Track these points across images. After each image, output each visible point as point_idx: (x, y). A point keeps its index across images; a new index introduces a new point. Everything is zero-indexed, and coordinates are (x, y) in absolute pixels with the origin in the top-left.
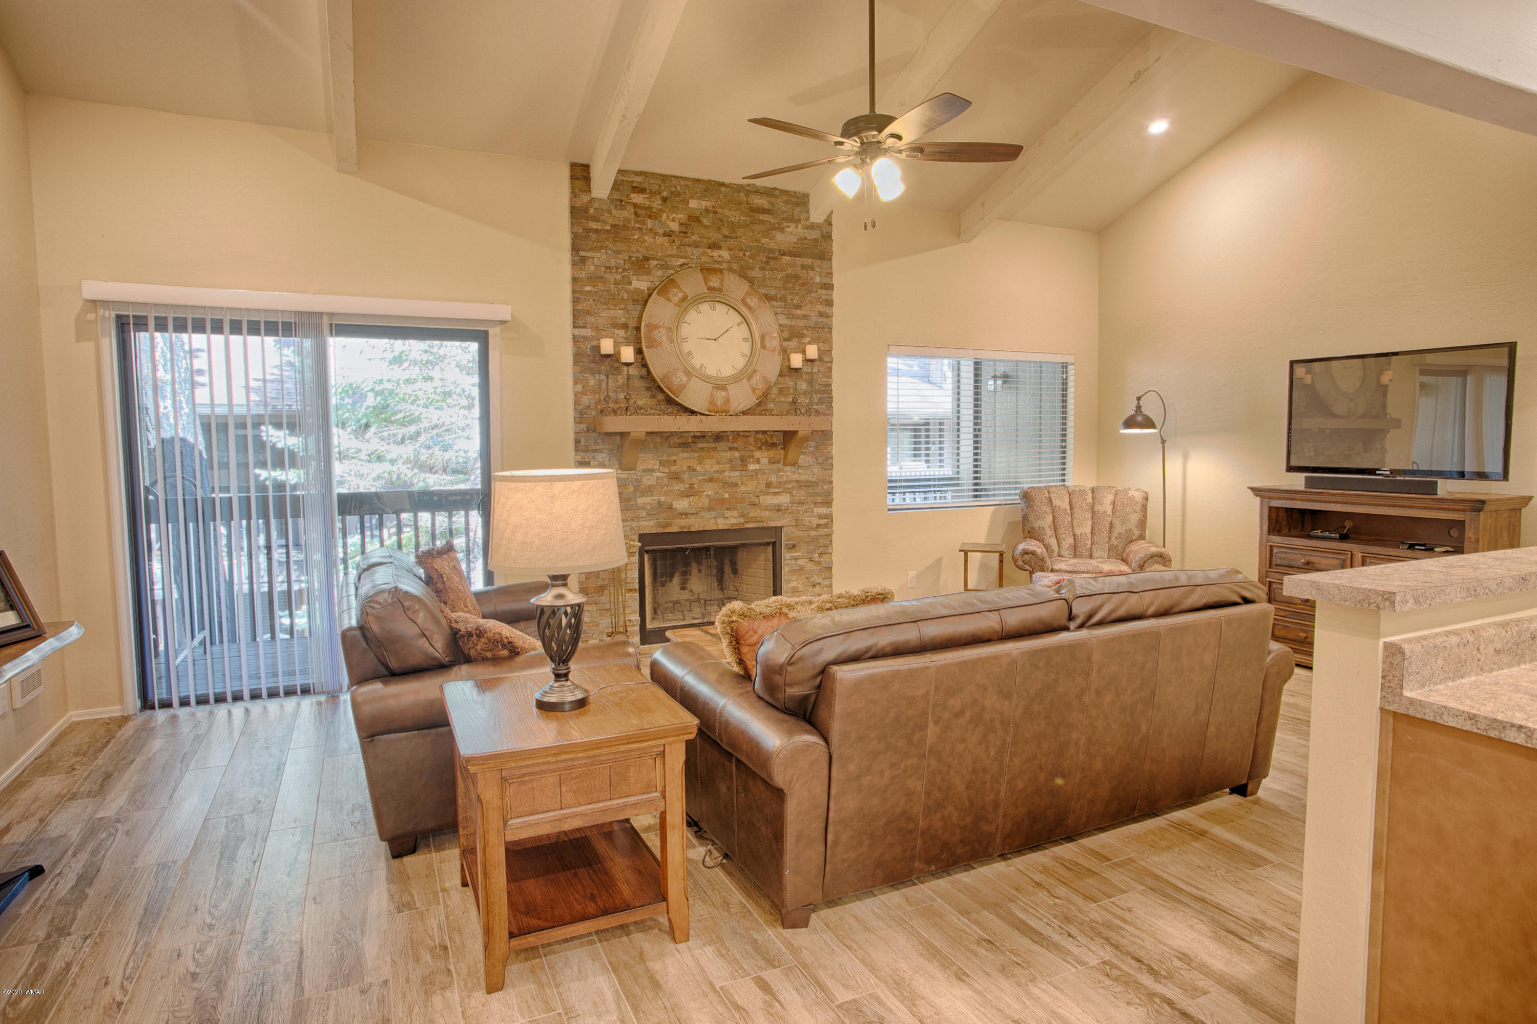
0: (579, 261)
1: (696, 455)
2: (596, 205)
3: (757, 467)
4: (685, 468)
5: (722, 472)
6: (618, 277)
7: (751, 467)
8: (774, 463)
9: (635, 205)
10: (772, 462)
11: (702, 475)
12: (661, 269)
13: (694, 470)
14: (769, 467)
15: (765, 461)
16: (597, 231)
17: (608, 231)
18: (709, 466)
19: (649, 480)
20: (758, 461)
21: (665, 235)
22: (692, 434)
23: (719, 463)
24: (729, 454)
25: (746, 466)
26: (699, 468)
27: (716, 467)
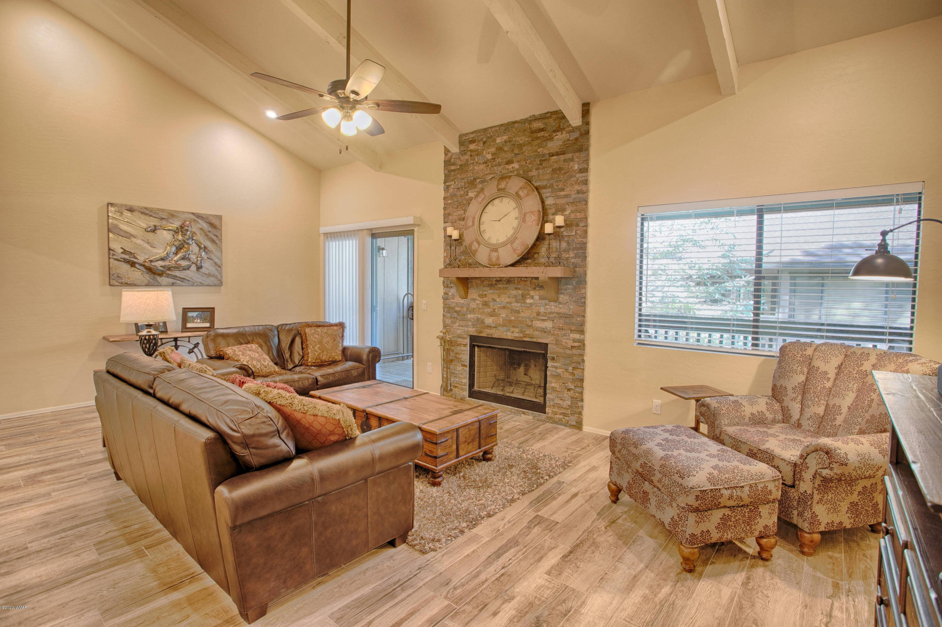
0: (447, 188)
1: (498, 291)
3: (532, 301)
4: (491, 299)
6: (462, 193)
8: (543, 299)
9: (471, 151)
10: (541, 298)
11: (500, 304)
12: (481, 183)
13: (496, 301)
14: (540, 302)
15: (537, 297)
16: (454, 170)
17: (458, 169)
18: (504, 299)
20: (532, 297)
21: (483, 163)
23: (509, 297)
25: (524, 300)
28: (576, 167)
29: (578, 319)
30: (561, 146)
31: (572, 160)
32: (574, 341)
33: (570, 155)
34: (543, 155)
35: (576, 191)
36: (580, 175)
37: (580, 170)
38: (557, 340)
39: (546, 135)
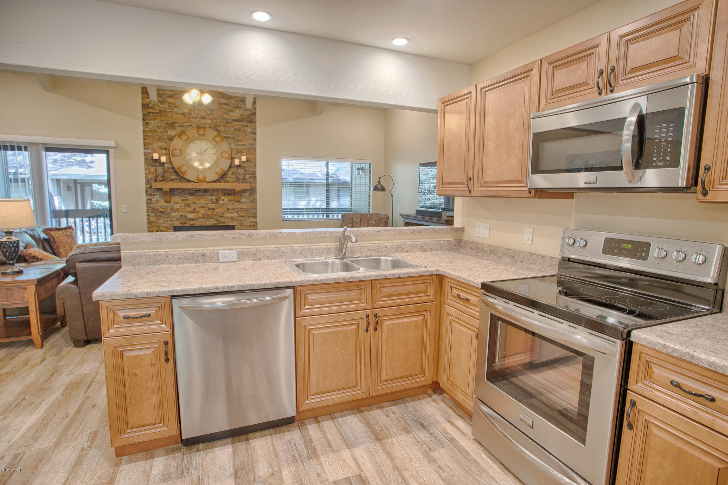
0: (146, 124)
1: (197, 197)
2: (152, 103)
3: (223, 202)
4: (192, 202)
5: (208, 204)
6: (162, 130)
7: (220, 202)
8: (230, 201)
9: (169, 103)
10: (229, 200)
11: (200, 205)
12: (180, 127)
13: (196, 203)
14: (228, 202)
15: (226, 200)
16: (153, 113)
17: (157, 113)
18: (202, 202)
19: (176, 207)
20: (223, 200)
21: (181, 114)
22: (195, 190)
23: (206, 201)
24: (210, 198)
25: (218, 202)
26: (197, 202)
27: (205, 202)
28: (249, 130)
29: (253, 211)
30: (239, 117)
31: (247, 126)
32: (251, 222)
33: (245, 123)
34: (228, 120)
35: (249, 144)
36: (252, 135)
37: (252, 132)
38: (240, 223)
39: (229, 108)
